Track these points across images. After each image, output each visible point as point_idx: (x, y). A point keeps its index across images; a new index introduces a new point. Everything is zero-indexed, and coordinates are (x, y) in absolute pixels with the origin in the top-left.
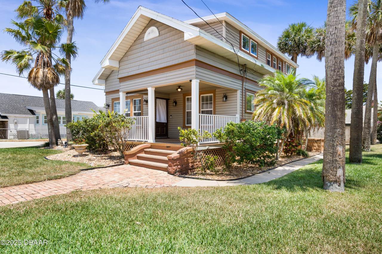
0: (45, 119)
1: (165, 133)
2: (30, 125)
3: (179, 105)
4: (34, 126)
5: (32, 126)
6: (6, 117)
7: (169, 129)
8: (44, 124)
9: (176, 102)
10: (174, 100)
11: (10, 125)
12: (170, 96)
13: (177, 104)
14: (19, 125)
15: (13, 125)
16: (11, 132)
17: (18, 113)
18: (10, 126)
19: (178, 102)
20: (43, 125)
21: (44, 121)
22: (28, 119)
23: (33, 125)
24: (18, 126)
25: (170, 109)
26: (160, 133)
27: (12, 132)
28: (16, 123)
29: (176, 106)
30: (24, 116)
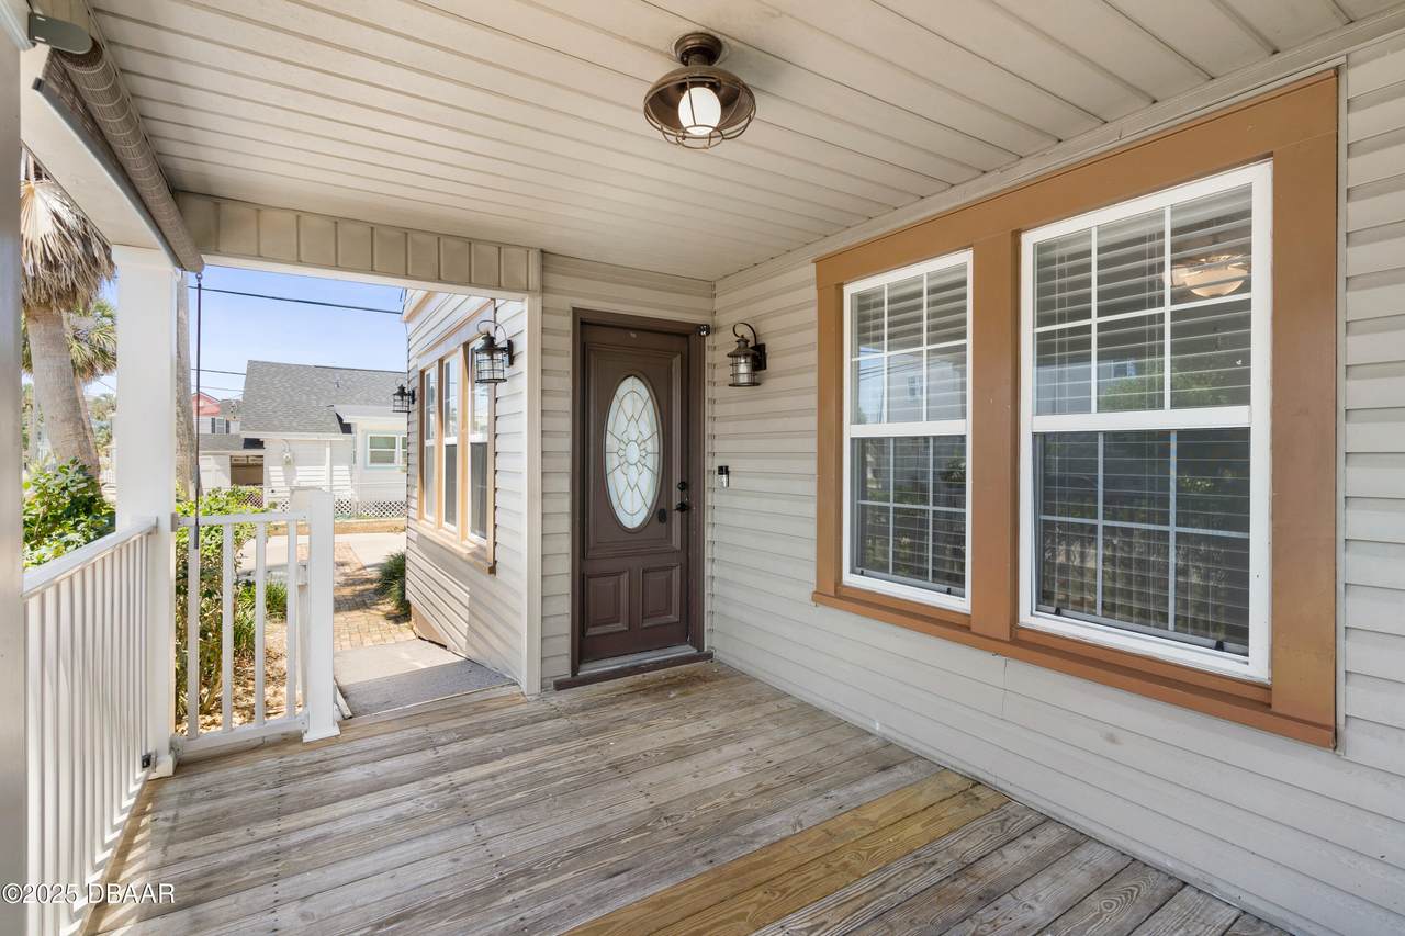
0: (371, 447)
1: (674, 617)
2: (335, 468)
3: (781, 375)
4: (348, 473)
5: (342, 471)
6: (255, 443)
7: (707, 582)
8: (368, 465)
9: (758, 357)
10: (744, 331)
11: (271, 468)
12: (719, 303)
13: (769, 362)
14: (298, 468)
15: (280, 468)
16: (271, 495)
17: (296, 430)
18: (272, 474)
19: (772, 345)
20: (366, 468)
21: (369, 454)
22: (328, 450)
23: (347, 468)
24: (296, 471)
25: (719, 410)
26: (621, 626)
27: (278, 495)
28: (288, 462)
29: (754, 384)
30: (314, 437)
